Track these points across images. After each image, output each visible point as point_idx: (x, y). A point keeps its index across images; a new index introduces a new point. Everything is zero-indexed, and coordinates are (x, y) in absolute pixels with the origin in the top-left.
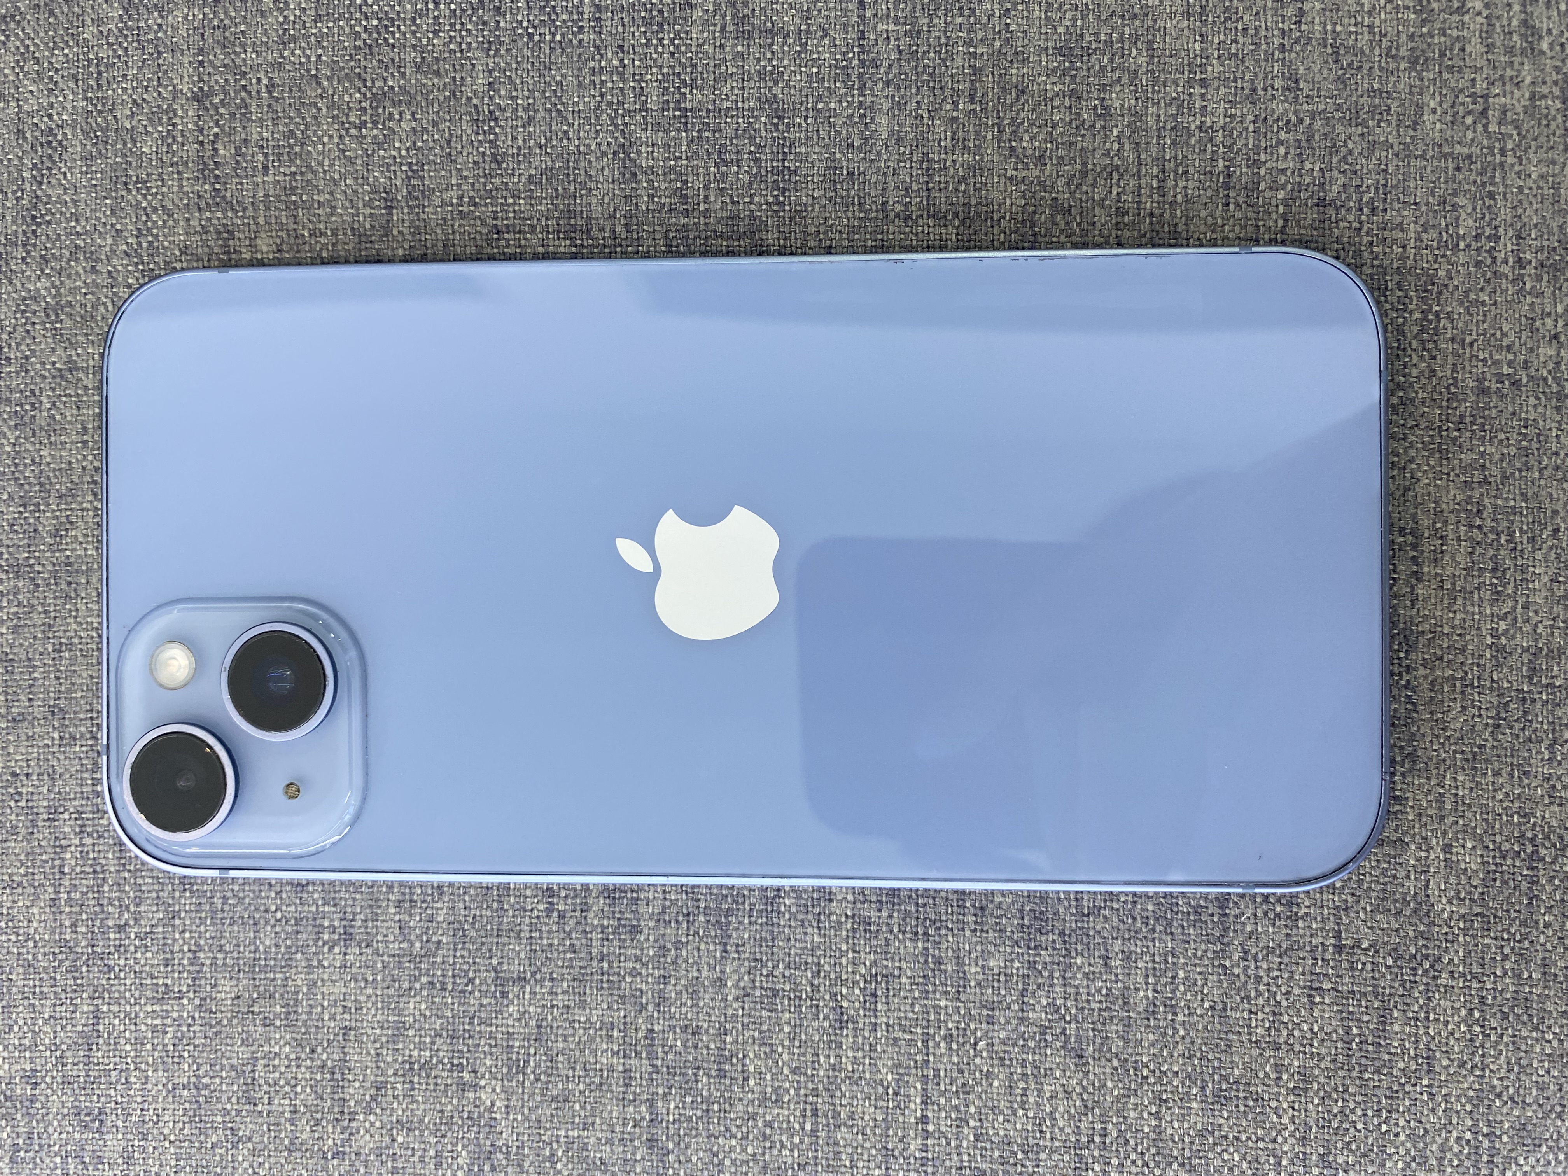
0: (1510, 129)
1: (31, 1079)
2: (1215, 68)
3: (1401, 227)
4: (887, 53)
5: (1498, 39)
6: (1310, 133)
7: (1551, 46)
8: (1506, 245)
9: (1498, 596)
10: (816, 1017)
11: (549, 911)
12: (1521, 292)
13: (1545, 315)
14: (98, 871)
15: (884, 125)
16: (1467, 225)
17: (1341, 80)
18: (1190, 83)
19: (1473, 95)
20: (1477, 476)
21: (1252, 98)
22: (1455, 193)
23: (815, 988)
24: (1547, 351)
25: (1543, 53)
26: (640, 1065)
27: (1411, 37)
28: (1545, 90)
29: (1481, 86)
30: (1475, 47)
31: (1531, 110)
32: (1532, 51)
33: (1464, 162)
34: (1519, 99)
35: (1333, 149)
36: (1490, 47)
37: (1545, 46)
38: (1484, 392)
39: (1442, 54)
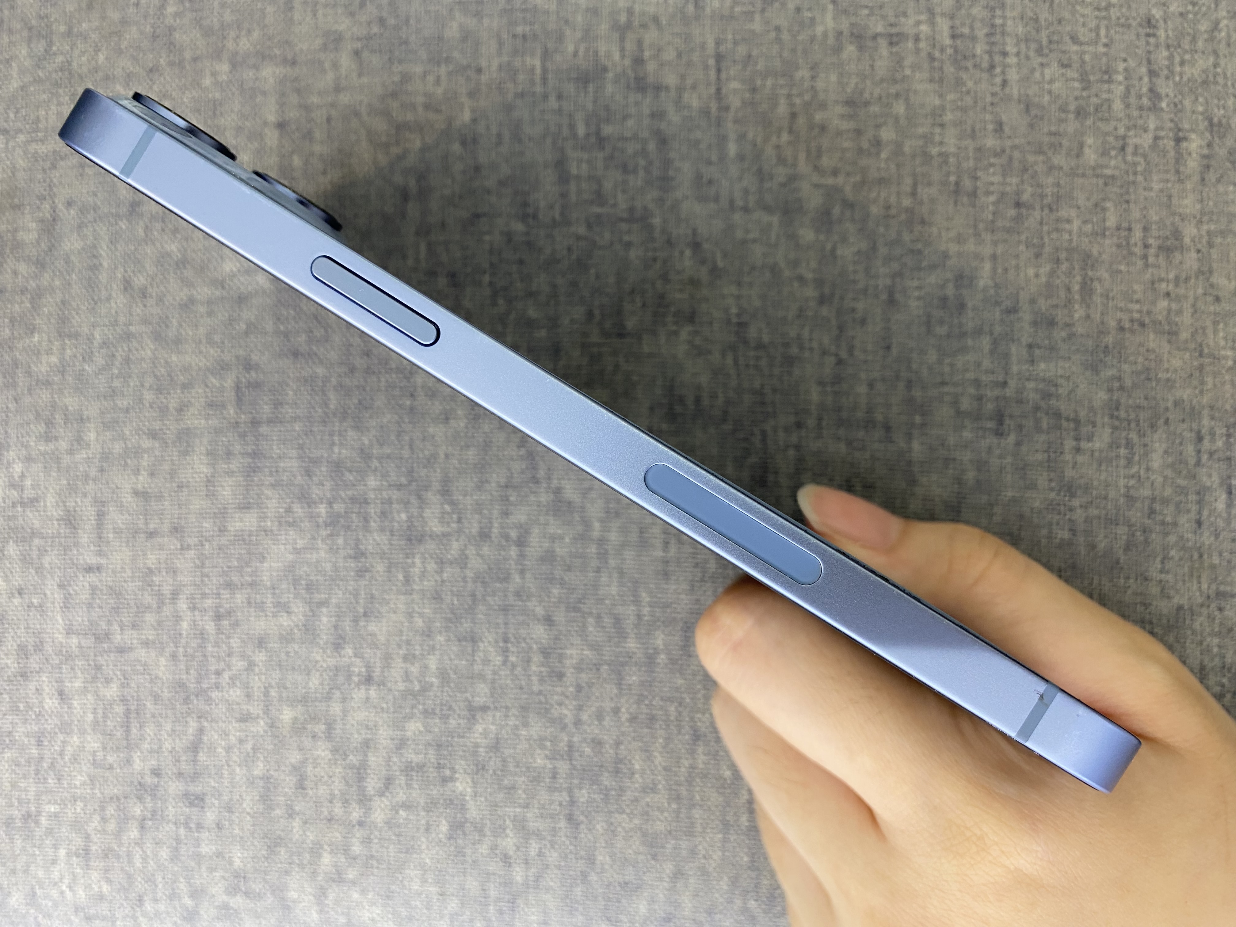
0: (1141, 160)
1: (156, 773)
2: (949, 117)
3: (1068, 221)
4: (735, 102)
5: (1132, 100)
6: (1011, 159)
7: (1168, 105)
8: (1138, 234)
9: (1129, 462)
10: (679, 733)
11: (505, 662)
12: (1147, 266)
13: (1161, 280)
14: (202, 635)
15: (732, 149)
16: (1112, 221)
17: (1031, 126)
18: (933, 125)
19: (1117, 138)
20: (1116, 385)
21: (973, 135)
22: (1104, 200)
23: (680, 713)
24: (1163, 304)
25: (1162, 109)
26: (563, 767)
27: (1076, 98)
28: (1162, 134)
29: (1121, 131)
30: (1118, 105)
31: (1154, 146)
32: (1154, 108)
33: (1110, 180)
34: (1146, 140)
35: (1025, 170)
36: (1128, 106)
37: (1164, 105)
38: (1121, 329)
39: (1096, 110)
